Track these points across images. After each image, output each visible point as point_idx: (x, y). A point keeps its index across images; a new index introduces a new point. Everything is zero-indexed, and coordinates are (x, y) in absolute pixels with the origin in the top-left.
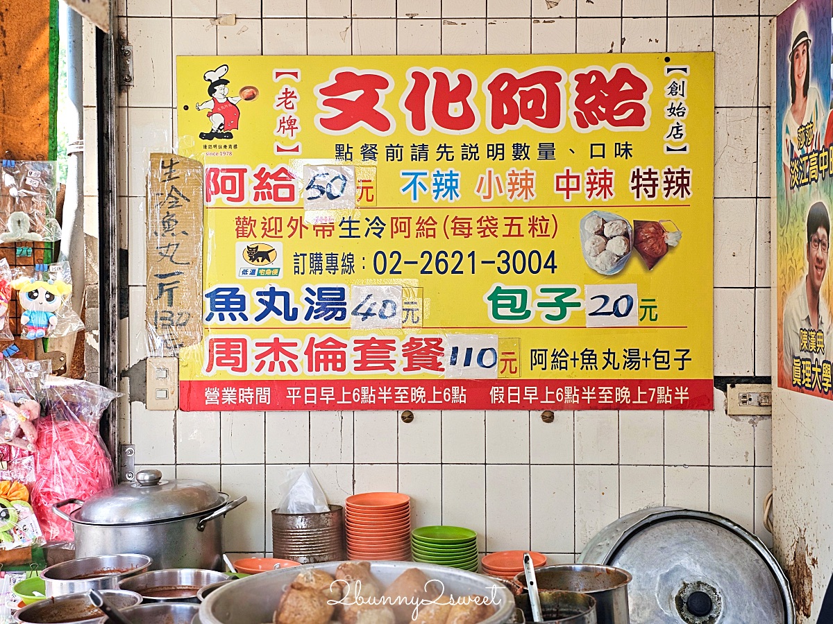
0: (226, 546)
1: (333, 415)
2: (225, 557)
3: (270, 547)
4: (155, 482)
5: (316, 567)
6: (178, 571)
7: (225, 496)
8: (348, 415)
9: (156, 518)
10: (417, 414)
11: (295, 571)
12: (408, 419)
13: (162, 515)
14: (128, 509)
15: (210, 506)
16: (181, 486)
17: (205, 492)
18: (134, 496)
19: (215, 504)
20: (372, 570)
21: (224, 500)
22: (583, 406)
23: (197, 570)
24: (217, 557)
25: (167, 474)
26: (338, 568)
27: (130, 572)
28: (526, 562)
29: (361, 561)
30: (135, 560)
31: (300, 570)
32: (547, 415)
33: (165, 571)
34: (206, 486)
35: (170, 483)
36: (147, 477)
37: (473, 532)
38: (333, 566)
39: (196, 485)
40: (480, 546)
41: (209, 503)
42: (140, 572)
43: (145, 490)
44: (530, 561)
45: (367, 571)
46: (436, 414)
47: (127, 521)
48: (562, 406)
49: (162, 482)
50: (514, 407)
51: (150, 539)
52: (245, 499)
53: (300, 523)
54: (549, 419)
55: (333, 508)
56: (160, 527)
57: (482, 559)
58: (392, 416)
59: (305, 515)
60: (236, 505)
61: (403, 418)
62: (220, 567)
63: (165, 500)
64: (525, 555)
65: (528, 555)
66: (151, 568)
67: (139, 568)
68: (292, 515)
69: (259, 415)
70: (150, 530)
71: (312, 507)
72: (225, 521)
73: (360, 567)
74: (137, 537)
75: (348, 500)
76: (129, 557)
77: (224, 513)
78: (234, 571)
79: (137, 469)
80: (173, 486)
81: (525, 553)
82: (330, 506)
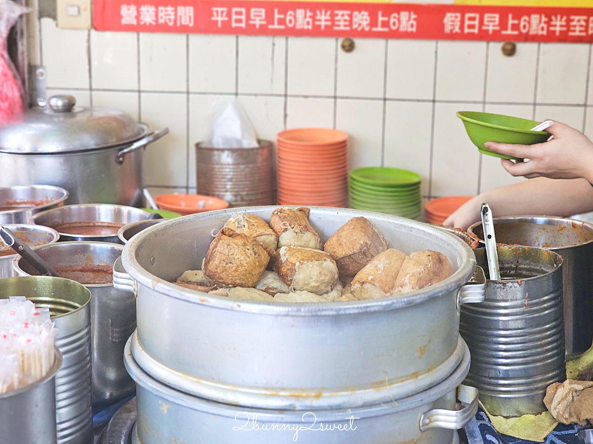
0: (147, 179)
1: (263, 42)
2: (146, 193)
3: (193, 182)
4: (69, 108)
5: (248, 211)
6: (97, 206)
7: (145, 127)
8: (280, 41)
9: (71, 147)
10: (359, 42)
11: (225, 214)
12: (349, 47)
13: (76, 145)
14: (40, 137)
15: (129, 138)
16: (98, 114)
17: (123, 122)
18: (47, 122)
19: (136, 135)
20: (311, 217)
21: (143, 130)
22: (550, 38)
23: (116, 207)
24: (136, 193)
25: (81, 101)
26: (273, 213)
27: (45, 205)
28: (484, 213)
29: (299, 207)
30: (49, 193)
31: (230, 214)
32: (509, 47)
33: (83, 206)
34: (124, 116)
35: (85, 110)
36: (59, 103)
37: (417, 176)
38: (267, 211)
39: (114, 113)
40: (424, 190)
41: (127, 134)
42: (56, 205)
43: (58, 117)
44: (489, 213)
45: (306, 218)
46: (380, 43)
47: (40, 150)
48: (528, 38)
49: (76, 109)
50: (471, 37)
51: (65, 170)
52: (166, 132)
53: (226, 158)
54: (510, 52)
55: (263, 144)
56: (76, 158)
57: (426, 204)
58: (330, 45)
59: (233, 150)
60: (157, 137)
61: (343, 47)
62: (140, 203)
63: (82, 129)
64: (484, 206)
65: (487, 206)
66: (68, 202)
67: (55, 202)
68: (218, 150)
69: (181, 38)
70: (65, 161)
71: (239, 142)
72: (146, 154)
73: (298, 213)
74: (51, 167)
75: (280, 134)
76: (44, 190)
77: (144, 146)
78: (155, 208)
79: (49, 93)
80: (87, 114)
81: (484, 204)
82: (259, 141)
